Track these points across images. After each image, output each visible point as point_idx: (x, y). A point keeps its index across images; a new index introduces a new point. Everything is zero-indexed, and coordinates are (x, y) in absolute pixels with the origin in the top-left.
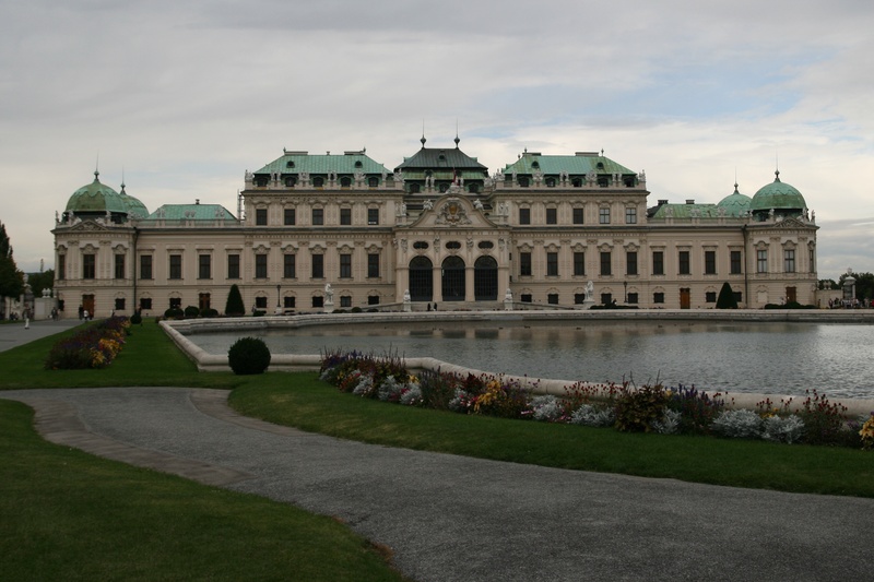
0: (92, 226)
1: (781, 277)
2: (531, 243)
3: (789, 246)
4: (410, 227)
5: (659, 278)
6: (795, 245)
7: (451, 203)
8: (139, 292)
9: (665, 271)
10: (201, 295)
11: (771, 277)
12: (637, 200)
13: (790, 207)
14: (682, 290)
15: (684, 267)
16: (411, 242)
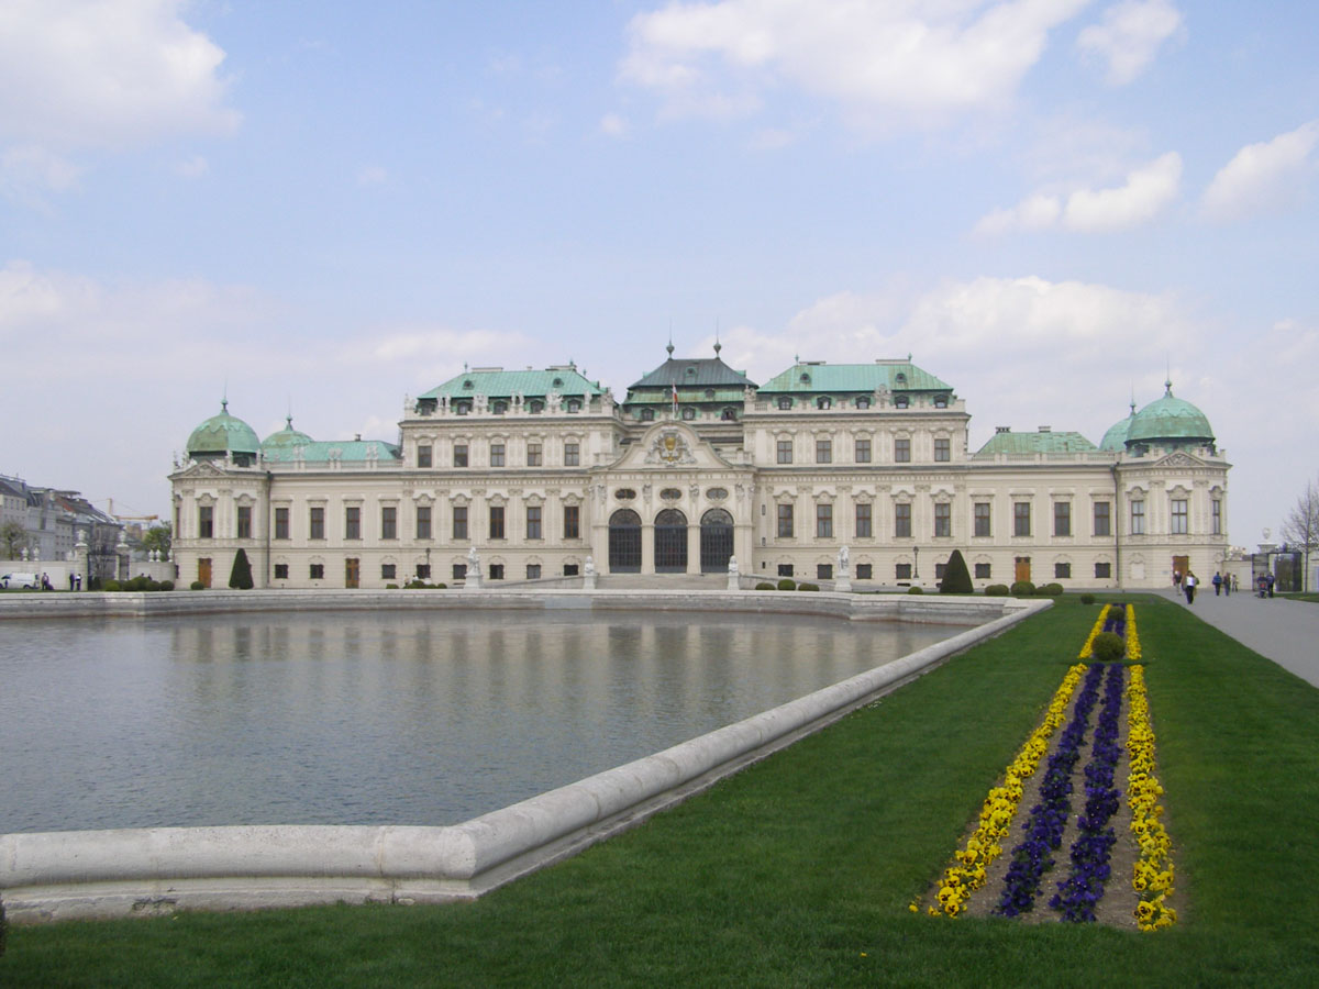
0: (208, 471)
1: (1166, 540)
2: (793, 491)
3: (1179, 494)
4: (610, 468)
5: (983, 541)
6: (1188, 492)
7: (667, 434)
8: (273, 555)
9: (994, 531)
10: (348, 561)
11: (1148, 541)
12: (950, 426)
13: (1182, 435)
14: (1018, 560)
15: (1022, 525)
16: (611, 490)
